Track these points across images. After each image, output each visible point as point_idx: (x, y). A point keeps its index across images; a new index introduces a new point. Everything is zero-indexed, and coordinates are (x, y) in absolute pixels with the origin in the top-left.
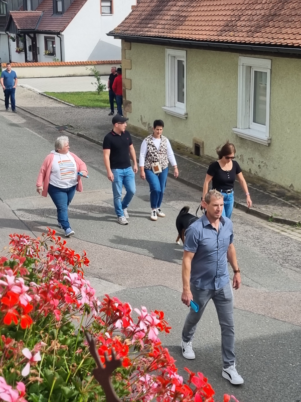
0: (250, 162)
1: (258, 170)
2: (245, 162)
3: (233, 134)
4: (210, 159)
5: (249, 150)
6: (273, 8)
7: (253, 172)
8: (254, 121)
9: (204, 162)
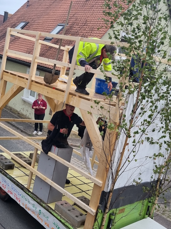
0: (26, 111)
1: (29, 115)
2: (25, 111)
3: (21, 99)
4: (10, 108)
5: (27, 106)
6: (43, 51)
7: (27, 116)
8: (31, 95)
9: (8, 109)
